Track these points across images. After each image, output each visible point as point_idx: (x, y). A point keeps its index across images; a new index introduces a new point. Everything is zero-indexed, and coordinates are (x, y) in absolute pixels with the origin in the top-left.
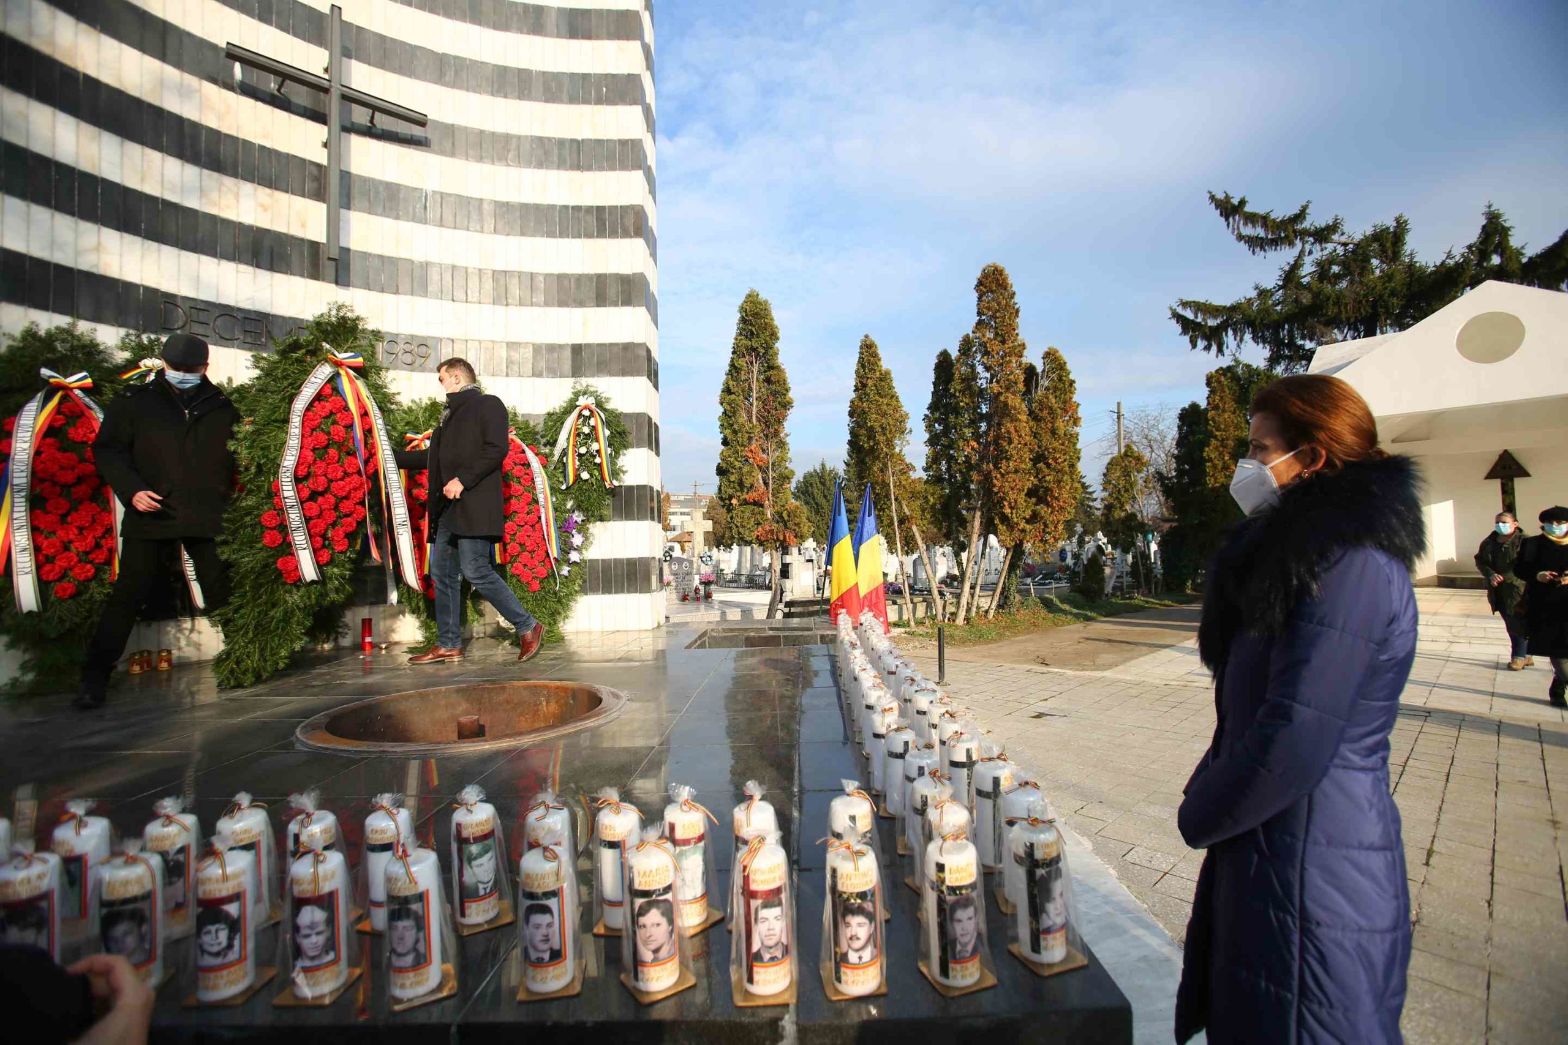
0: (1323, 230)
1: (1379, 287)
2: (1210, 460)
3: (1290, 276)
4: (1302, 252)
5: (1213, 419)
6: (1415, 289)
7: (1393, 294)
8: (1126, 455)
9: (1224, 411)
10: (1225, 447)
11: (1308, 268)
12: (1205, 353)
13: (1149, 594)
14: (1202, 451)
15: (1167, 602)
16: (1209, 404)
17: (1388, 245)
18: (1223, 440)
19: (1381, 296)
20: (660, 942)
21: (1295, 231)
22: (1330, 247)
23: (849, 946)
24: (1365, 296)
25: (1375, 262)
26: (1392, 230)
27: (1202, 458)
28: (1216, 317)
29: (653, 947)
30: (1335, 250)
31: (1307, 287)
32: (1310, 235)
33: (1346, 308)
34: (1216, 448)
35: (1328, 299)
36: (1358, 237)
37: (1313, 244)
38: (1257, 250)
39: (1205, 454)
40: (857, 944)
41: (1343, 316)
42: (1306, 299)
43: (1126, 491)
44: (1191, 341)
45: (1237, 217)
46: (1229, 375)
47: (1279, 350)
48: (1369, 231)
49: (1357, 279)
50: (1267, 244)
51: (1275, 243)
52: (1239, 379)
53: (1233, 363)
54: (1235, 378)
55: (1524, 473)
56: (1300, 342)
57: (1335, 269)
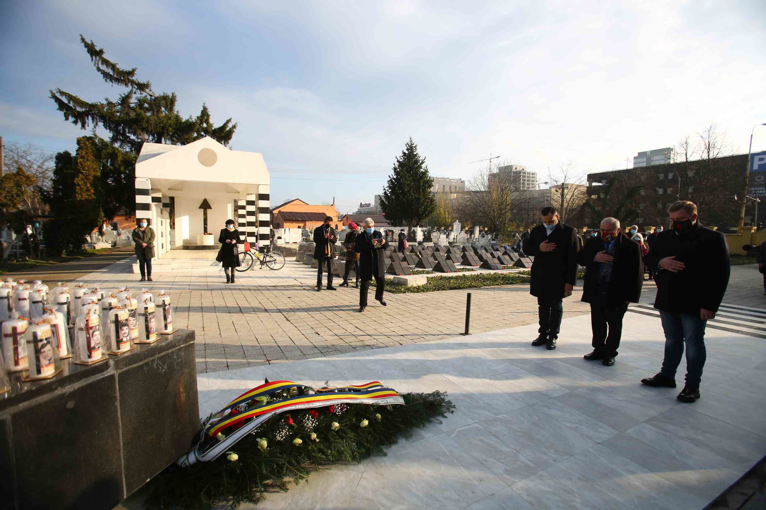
0: (142, 85)
1: (165, 121)
2: (79, 185)
3: (125, 100)
4: (131, 91)
5: (81, 163)
6: (178, 126)
7: (170, 126)
8: (18, 174)
9: (88, 160)
10: (88, 179)
11: (133, 101)
12: (74, 125)
13: (37, 257)
14: (74, 179)
15: (51, 262)
16: (77, 154)
17: (169, 103)
18: (87, 175)
19: (165, 125)
20: (51, 356)
21: (128, 79)
22: (144, 94)
23: (124, 336)
24: (159, 123)
25: (163, 109)
26: (170, 97)
27: (73, 183)
28: (82, 107)
29: (49, 358)
30: (146, 96)
31: (133, 109)
32: (136, 84)
33: (151, 125)
34: (82, 179)
35: (144, 119)
36: (157, 95)
37: (137, 89)
38: (108, 80)
39: (75, 182)
40: (126, 335)
41: (150, 128)
42: (133, 115)
43: (18, 196)
44: (65, 116)
45: (98, 58)
46: (90, 141)
47: (117, 136)
48: (162, 94)
49: (155, 113)
50: (114, 79)
51: (118, 80)
52: (96, 145)
53: (93, 136)
54: (94, 144)
55: (210, 208)
56: (128, 135)
57: (146, 105)
